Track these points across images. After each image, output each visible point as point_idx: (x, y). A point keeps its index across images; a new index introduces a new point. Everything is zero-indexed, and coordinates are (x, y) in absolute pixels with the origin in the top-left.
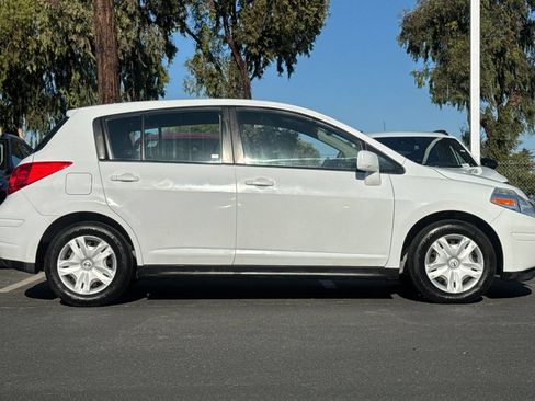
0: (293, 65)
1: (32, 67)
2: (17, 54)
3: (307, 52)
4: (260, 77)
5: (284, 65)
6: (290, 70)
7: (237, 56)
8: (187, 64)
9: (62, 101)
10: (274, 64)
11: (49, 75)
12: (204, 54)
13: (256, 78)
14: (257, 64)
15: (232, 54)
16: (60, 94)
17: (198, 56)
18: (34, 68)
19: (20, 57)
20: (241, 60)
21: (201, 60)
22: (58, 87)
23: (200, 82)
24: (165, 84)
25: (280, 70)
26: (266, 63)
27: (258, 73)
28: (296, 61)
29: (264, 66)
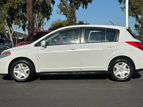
0: (87, 6)
1: (15, 8)
2: (11, 4)
3: (91, 2)
4: (78, 10)
5: (84, 6)
6: (86, 7)
7: (71, 4)
8: (58, 6)
9: (24, 16)
10: (82, 6)
11: (20, 9)
12: (62, 3)
13: (77, 10)
14: (77, 6)
15: (70, 3)
16: (23, 15)
17: (61, 4)
18: (16, 8)
19: (12, 5)
20: (72, 5)
21: (62, 5)
22: (23, 13)
23: (62, 11)
24: (52, 12)
25: (83, 7)
26: (80, 6)
27: (77, 8)
28: (88, 5)
29: (79, 6)
